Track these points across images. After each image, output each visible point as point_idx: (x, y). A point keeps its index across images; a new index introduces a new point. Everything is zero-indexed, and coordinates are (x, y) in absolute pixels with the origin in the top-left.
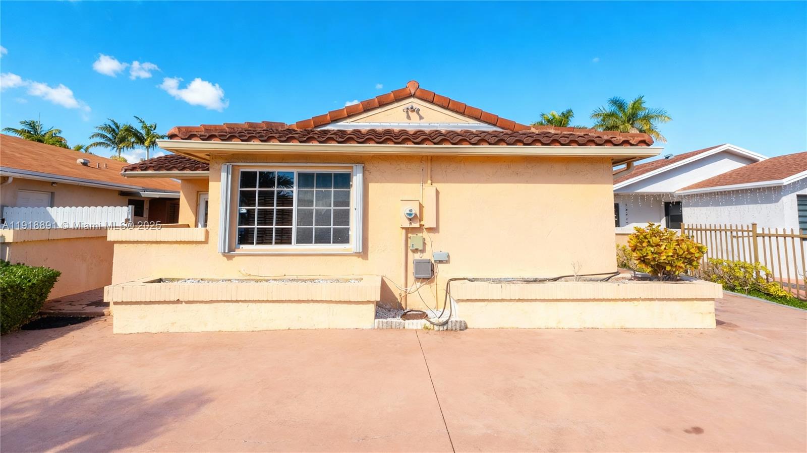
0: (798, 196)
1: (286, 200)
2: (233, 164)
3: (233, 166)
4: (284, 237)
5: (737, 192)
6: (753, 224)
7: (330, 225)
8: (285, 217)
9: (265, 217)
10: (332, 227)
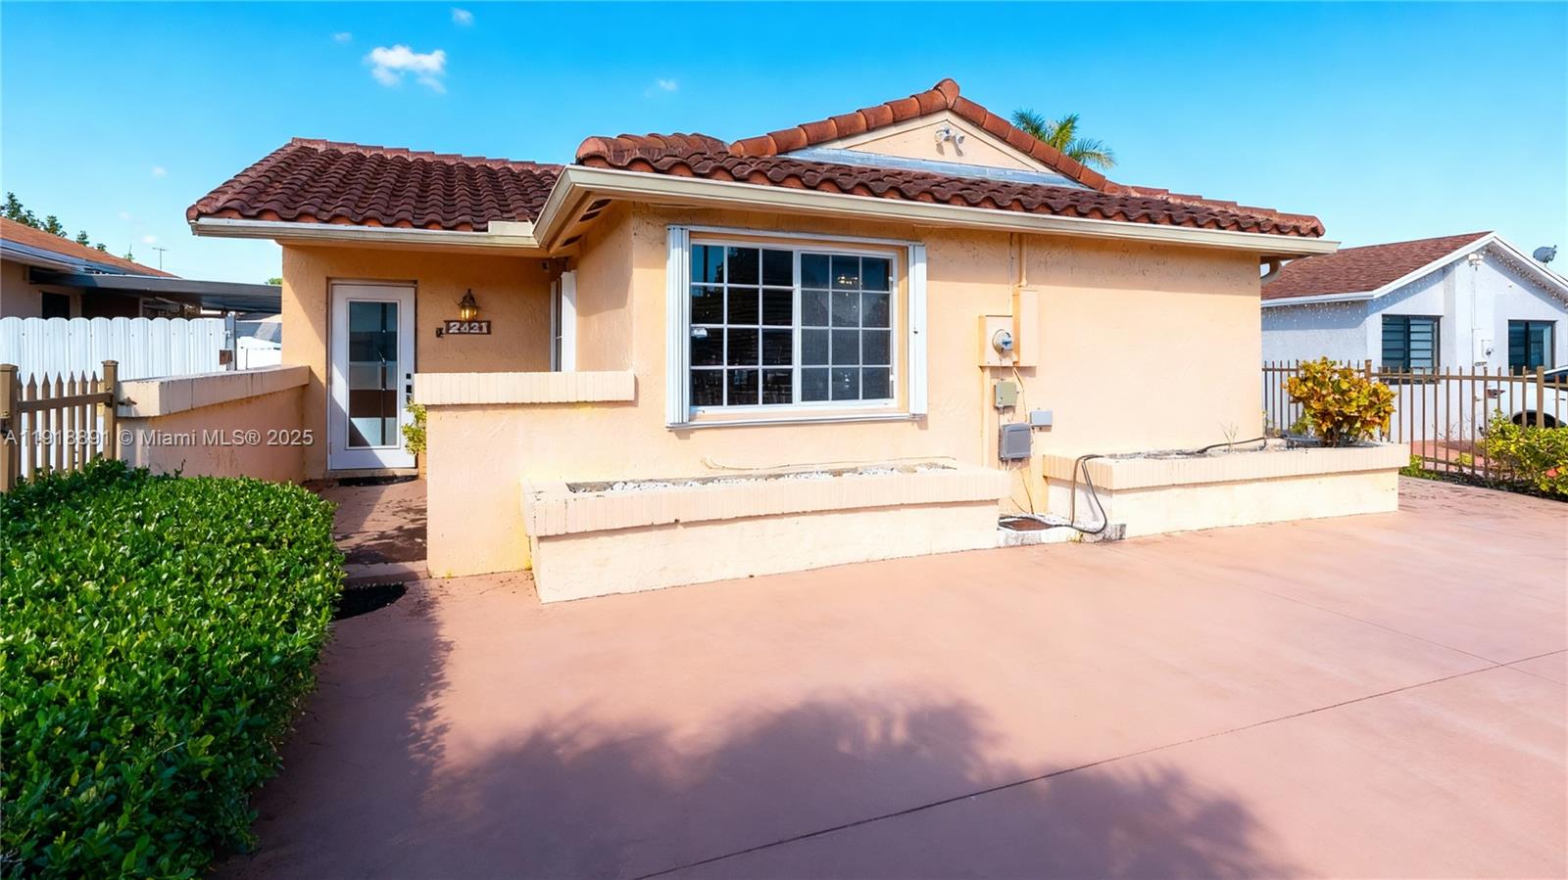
0: (1383, 316)
1: (779, 308)
2: (693, 228)
3: (690, 232)
4: (778, 389)
5: (1312, 305)
6: (1366, 361)
7: (858, 364)
8: (779, 347)
9: (742, 346)
10: (861, 366)
